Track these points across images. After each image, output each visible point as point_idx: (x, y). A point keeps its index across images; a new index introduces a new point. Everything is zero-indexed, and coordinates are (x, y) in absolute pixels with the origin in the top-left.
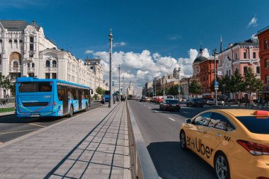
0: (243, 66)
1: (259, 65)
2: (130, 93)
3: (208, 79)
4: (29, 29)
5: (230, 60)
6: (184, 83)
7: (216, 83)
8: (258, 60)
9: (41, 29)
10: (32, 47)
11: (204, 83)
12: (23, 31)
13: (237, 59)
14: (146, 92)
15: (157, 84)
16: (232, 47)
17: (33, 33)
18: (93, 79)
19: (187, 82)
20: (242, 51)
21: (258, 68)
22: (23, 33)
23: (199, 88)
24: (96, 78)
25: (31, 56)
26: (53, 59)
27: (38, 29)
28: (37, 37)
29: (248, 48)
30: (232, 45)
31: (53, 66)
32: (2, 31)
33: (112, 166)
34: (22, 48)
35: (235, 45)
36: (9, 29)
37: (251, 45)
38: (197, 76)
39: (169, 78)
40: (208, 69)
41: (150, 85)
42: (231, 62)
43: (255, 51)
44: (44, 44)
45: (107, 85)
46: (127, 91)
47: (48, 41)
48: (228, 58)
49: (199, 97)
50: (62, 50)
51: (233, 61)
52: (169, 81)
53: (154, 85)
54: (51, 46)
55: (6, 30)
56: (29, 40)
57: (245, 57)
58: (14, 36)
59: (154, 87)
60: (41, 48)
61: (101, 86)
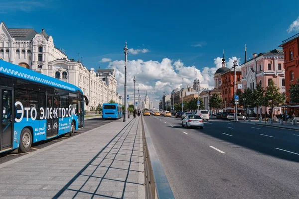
0: (267, 78)
1: (284, 78)
2: (146, 107)
3: (230, 92)
4: (38, 38)
5: (253, 72)
6: (204, 96)
7: (237, 97)
8: (283, 71)
9: (51, 38)
10: (40, 57)
11: (226, 96)
12: (32, 40)
13: (261, 70)
14: (163, 106)
15: (176, 97)
16: (256, 58)
17: (42, 42)
18: (106, 92)
19: (207, 95)
20: (267, 62)
21: (283, 80)
22: (32, 42)
23: (219, 102)
24: (109, 90)
25: (40, 67)
26: (63, 70)
27: (47, 38)
28: (47, 47)
29: (273, 59)
30: (256, 55)
31: (63, 78)
32: (9, 41)
33: (130, 161)
34: (30, 58)
35: (260, 55)
36: (17, 38)
37: (276, 55)
38: (219, 88)
39: (189, 90)
40: (230, 80)
41: (168, 98)
42: (255, 73)
43: (280, 62)
44: (53, 54)
45: (120, 98)
46: (143, 105)
47: (58, 51)
48: (252, 69)
49: (220, 111)
50: (73, 60)
51: (257, 73)
52: (188, 94)
53: (172, 99)
54: (61, 56)
55: (14, 39)
56: (37, 50)
57: (270, 69)
58: (21, 46)
59: (172, 101)
60: (51, 59)
61: (114, 99)
